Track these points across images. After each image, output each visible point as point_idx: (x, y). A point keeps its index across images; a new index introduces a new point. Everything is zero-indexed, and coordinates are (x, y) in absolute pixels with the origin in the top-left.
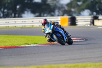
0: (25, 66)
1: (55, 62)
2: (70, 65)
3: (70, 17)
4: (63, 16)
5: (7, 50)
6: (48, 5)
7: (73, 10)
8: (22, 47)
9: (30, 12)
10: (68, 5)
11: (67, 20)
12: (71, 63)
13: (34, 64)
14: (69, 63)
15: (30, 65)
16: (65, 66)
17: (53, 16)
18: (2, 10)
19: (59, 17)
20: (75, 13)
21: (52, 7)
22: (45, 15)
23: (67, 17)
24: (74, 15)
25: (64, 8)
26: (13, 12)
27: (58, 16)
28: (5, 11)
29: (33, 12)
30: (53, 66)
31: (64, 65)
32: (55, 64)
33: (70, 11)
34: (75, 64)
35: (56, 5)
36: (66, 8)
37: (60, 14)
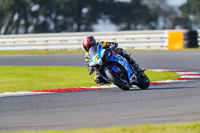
0: (98, 126)
1: (157, 119)
2: (186, 124)
3: (185, 31)
4: (173, 28)
5: (62, 96)
6: (145, 8)
7: (192, 17)
8: (93, 89)
9: (108, 21)
10: (182, 8)
11: (182, 37)
12: (188, 121)
13: (116, 124)
14: (184, 121)
15: (109, 125)
16: (177, 127)
17: (153, 28)
18: (53, 16)
19: (166, 31)
20: (196, 23)
21: (152, 12)
22: (139, 27)
23: (180, 32)
24: (194, 28)
25: (175, 13)
26: (75, 20)
27: (164, 28)
28: (60, 18)
29: (115, 21)
30: (153, 126)
31: (174, 125)
32: (159, 122)
33: (188, 20)
34: (195, 123)
35: (159, 8)
36: (180, 14)
37: (167, 26)
